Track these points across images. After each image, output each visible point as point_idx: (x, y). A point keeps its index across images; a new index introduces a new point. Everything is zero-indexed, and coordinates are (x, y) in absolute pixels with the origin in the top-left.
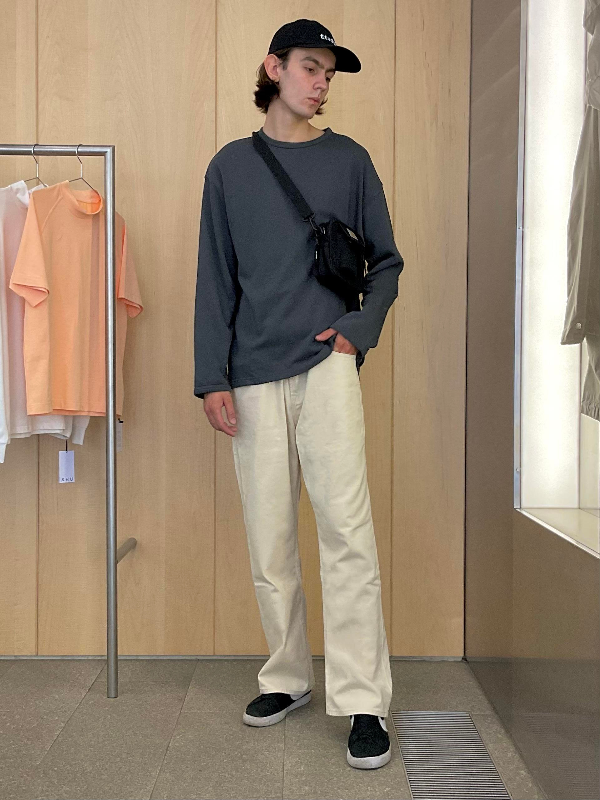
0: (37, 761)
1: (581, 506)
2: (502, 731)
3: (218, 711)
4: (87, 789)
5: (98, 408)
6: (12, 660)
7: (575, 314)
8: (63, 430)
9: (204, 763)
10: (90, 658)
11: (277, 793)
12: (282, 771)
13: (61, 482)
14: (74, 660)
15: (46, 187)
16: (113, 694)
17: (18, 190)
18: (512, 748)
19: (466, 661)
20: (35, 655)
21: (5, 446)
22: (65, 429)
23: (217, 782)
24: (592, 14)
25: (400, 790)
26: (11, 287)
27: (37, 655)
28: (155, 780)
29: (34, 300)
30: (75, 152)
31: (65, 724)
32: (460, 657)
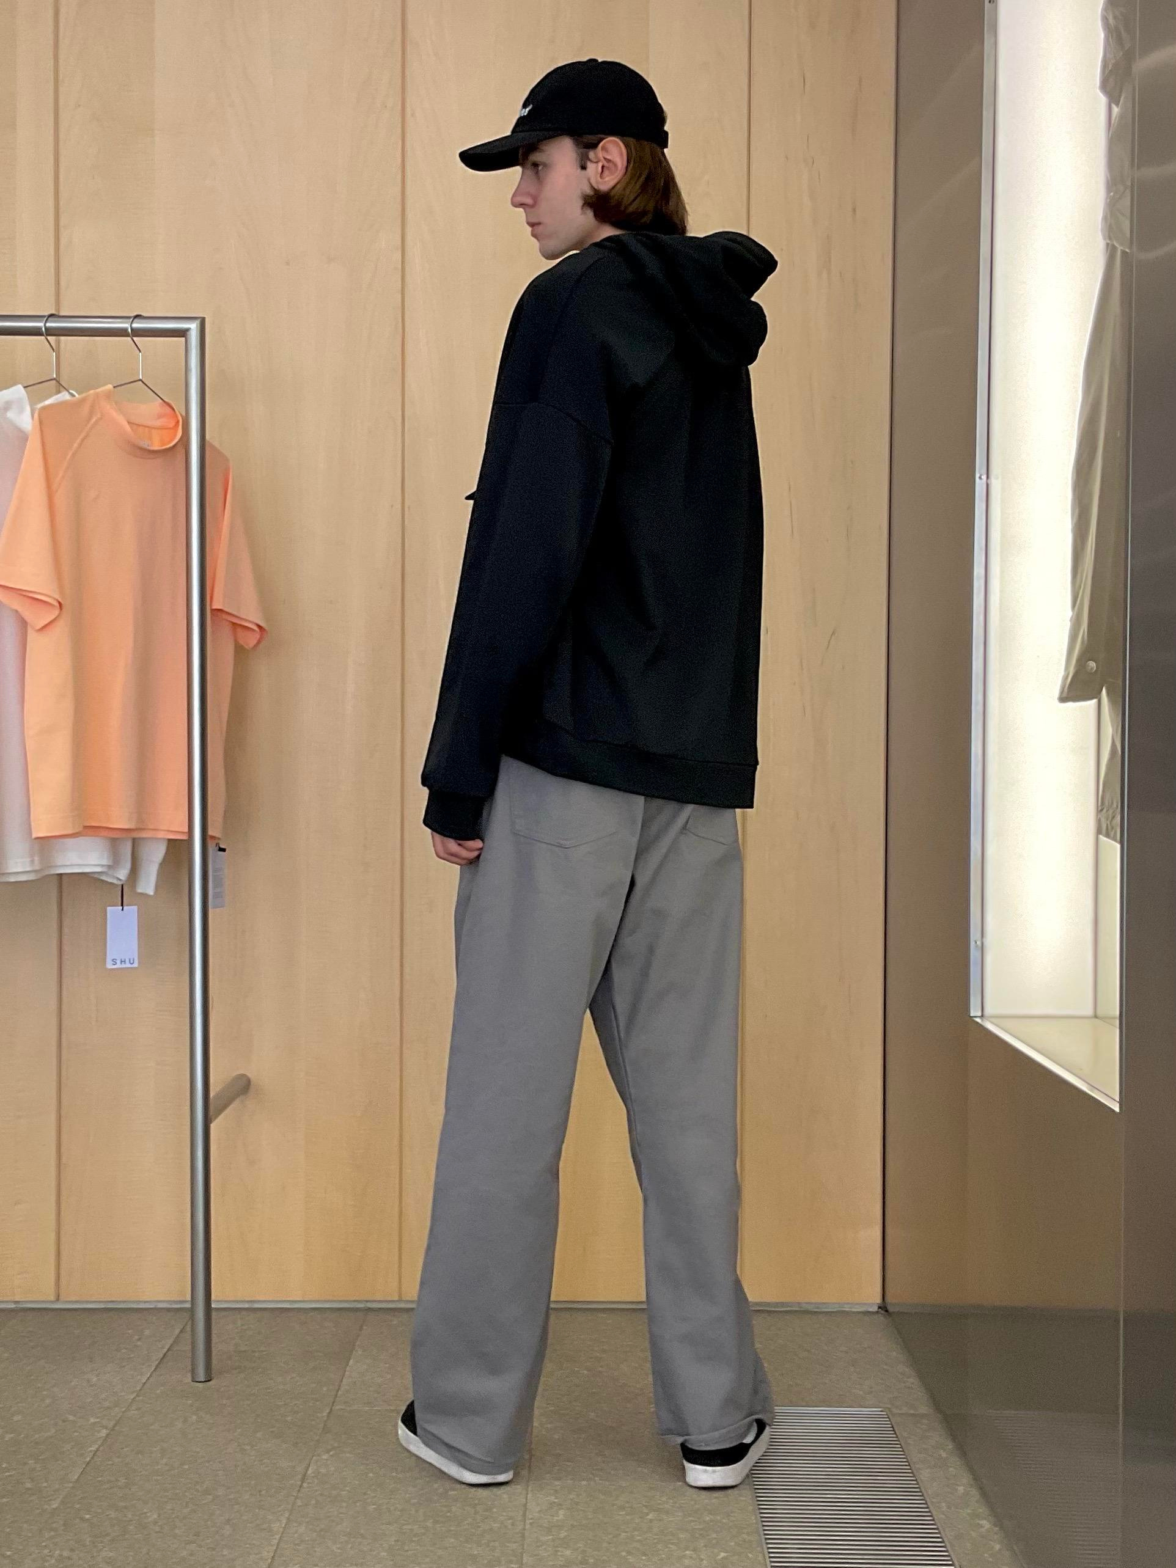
1: (1100, 1013)
2: (948, 1445)
7: (1085, 646)
8: (111, 866)
10: (161, 1306)
14: (129, 1309)
15: (73, 395)
16: (201, 1375)
17: (9, 404)
18: (967, 1479)
19: (887, 1311)
22: (113, 863)
23: (397, 1540)
24: (1116, 65)
25: (747, 1556)
27: (58, 1300)
28: (277, 1537)
29: (38, 618)
30: (126, 330)
31: (108, 1431)
32: (873, 1304)
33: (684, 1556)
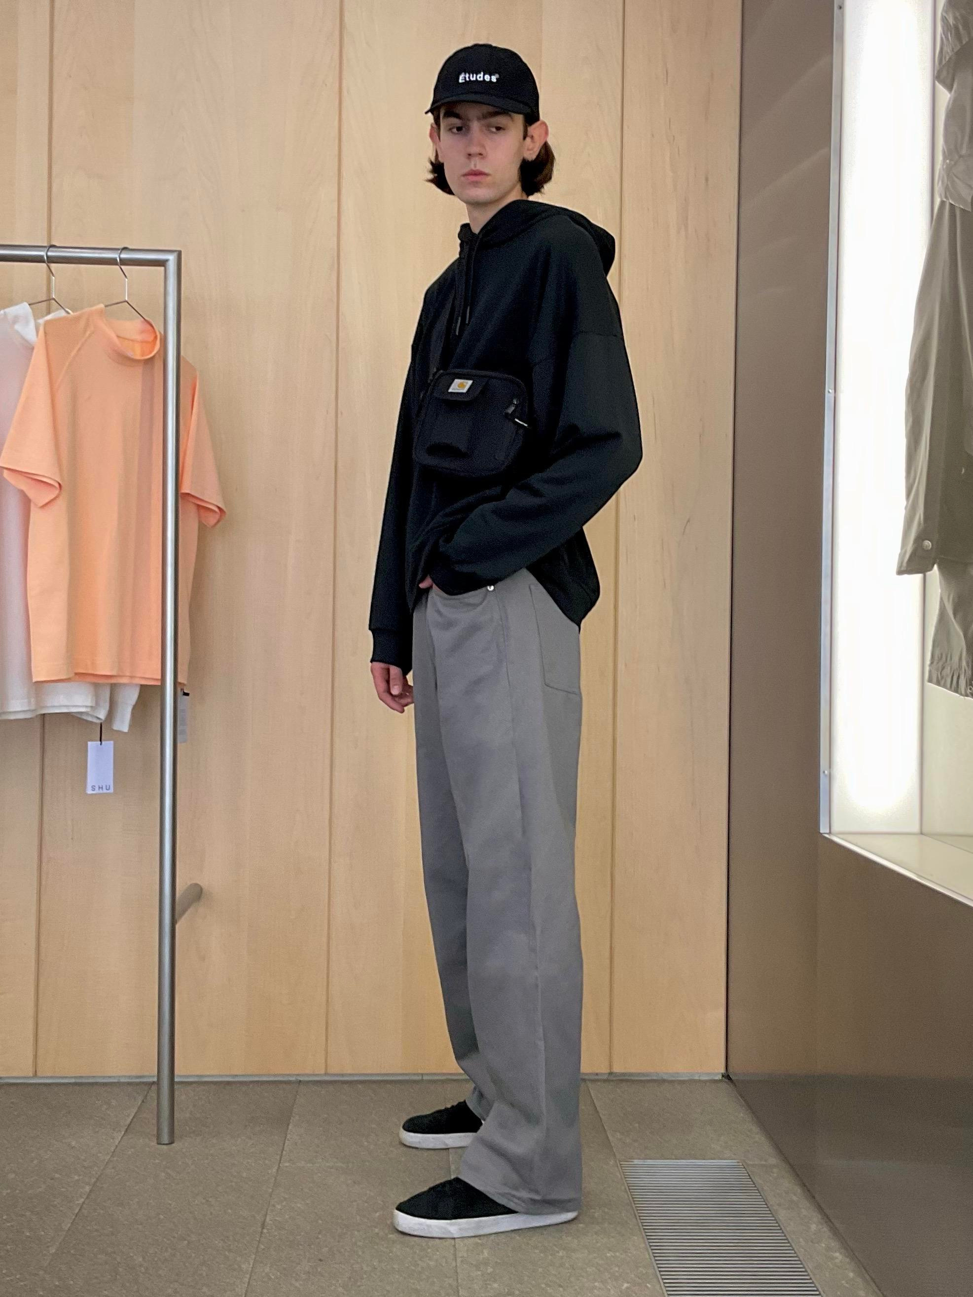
0: (50, 1249)
1: (924, 831)
2: (797, 1190)
3: (340, 1165)
5: (149, 672)
7: (921, 527)
9: (326, 1247)
10: (122, 1080)
13: (89, 791)
14: (96, 1083)
15: (68, 313)
16: (166, 1138)
17: (16, 319)
18: (816, 1217)
19: (729, 1079)
20: (32, 1075)
22: (94, 705)
23: (350, 1277)
24: (951, 58)
25: (646, 1286)
27: (36, 1076)
28: (248, 1276)
29: (40, 496)
30: (115, 259)
31: (91, 1187)
32: (718, 1074)
33: (595, 1287)
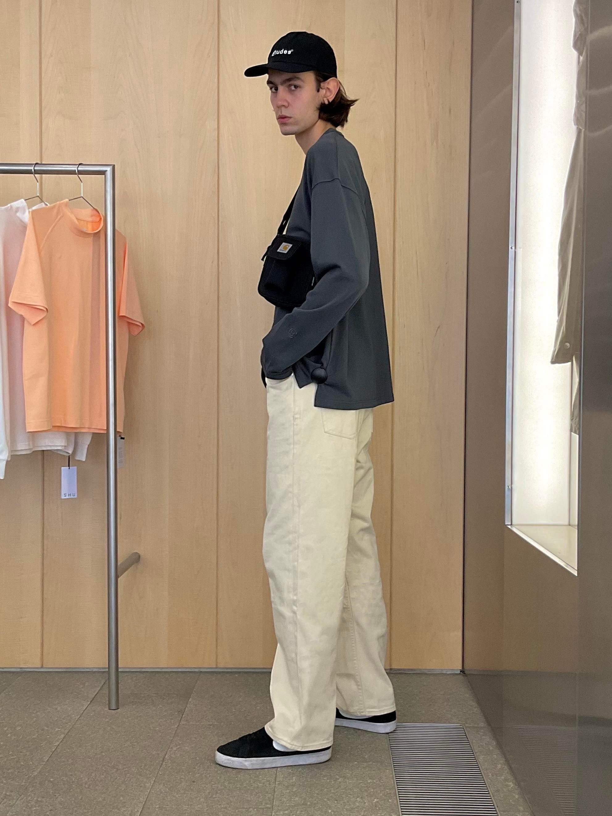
1: (571, 523)
2: (493, 743)
3: (216, 723)
4: (81, 799)
5: (99, 425)
6: (17, 672)
7: (564, 334)
8: (65, 446)
9: (199, 774)
10: (95, 670)
11: (266, 804)
12: (273, 782)
14: (78, 672)
15: (46, 205)
16: (114, 706)
17: (17, 210)
18: (502, 761)
19: (465, 673)
20: (40, 667)
21: (5, 463)
22: (66, 445)
23: (209, 793)
24: (581, 35)
25: (388, 801)
26: (9, 305)
27: (42, 667)
28: (149, 791)
29: (33, 318)
30: (75, 171)
31: (65, 735)
32: (457, 670)
33: (357, 801)
